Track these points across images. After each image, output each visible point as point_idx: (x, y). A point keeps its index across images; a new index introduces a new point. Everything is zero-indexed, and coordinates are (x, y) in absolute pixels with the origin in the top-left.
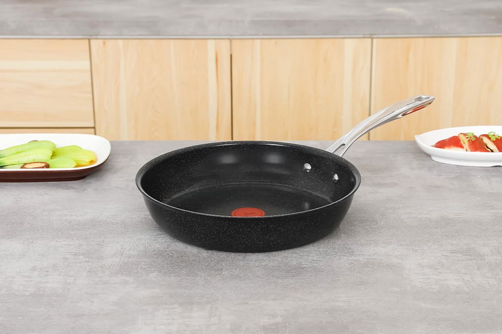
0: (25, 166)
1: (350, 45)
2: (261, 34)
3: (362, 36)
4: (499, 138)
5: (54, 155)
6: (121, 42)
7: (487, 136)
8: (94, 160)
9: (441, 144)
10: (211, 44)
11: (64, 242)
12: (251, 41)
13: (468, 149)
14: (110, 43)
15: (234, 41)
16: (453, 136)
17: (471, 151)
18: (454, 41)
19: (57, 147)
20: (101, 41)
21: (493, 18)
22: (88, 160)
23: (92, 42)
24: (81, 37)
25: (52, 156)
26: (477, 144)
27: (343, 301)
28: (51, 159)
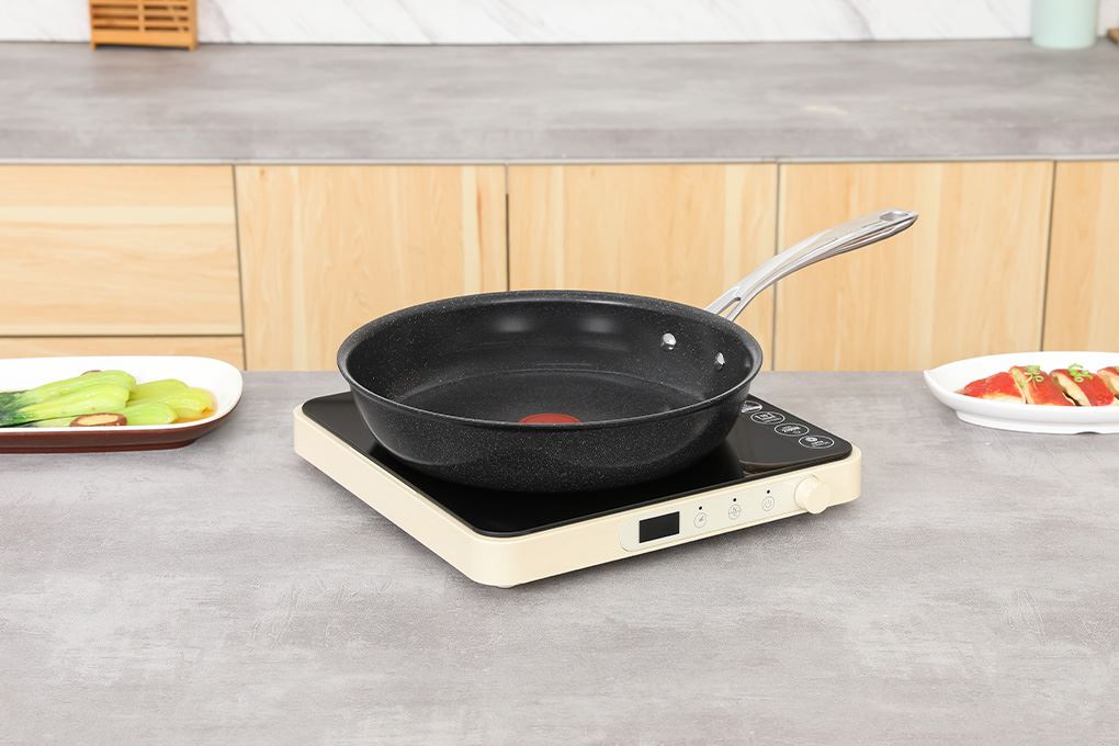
0: (80, 422)
1: (735, 177)
2: (564, 155)
3: (759, 160)
4: (1091, 378)
5: (132, 398)
6: (294, 171)
7: (1065, 372)
8: (210, 407)
9: (976, 389)
10: (468, 176)
11: (182, 579)
12: (545, 168)
13: (1030, 399)
14: (273, 174)
15: (512, 170)
16: (997, 372)
17: (1037, 403)
18: (937, 170)
19: (138, 383)
20: (256, 170)
21: (1011, 125)
22: (199, 408)
23: (239, 170)
24: (218, 161)
25: (129, 401)
26: (1048, 389)
27: (725, 699)
28: (127, 406)
